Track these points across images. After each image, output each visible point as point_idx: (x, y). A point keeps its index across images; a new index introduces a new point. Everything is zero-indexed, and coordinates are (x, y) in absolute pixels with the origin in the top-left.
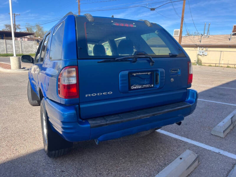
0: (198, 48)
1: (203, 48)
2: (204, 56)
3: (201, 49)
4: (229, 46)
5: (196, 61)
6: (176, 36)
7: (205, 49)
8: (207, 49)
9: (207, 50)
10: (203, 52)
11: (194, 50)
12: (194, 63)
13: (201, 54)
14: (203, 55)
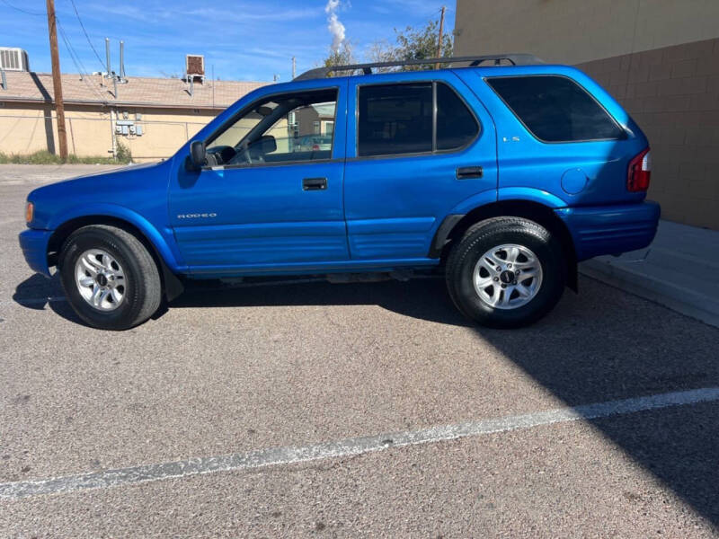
0: (112, 112)
1: (126, 114)
2: (135, 136)
3: (121, 116)
4: (195, 110)
5: (116, 153)
6: (10, 69)
7: (131, 116)
8: (139, 116)
9: (139, 120)
10: (129, 126)
11: (99, 117)
12: (110, 158)
13: (126, 130)
14: (131, 133)
